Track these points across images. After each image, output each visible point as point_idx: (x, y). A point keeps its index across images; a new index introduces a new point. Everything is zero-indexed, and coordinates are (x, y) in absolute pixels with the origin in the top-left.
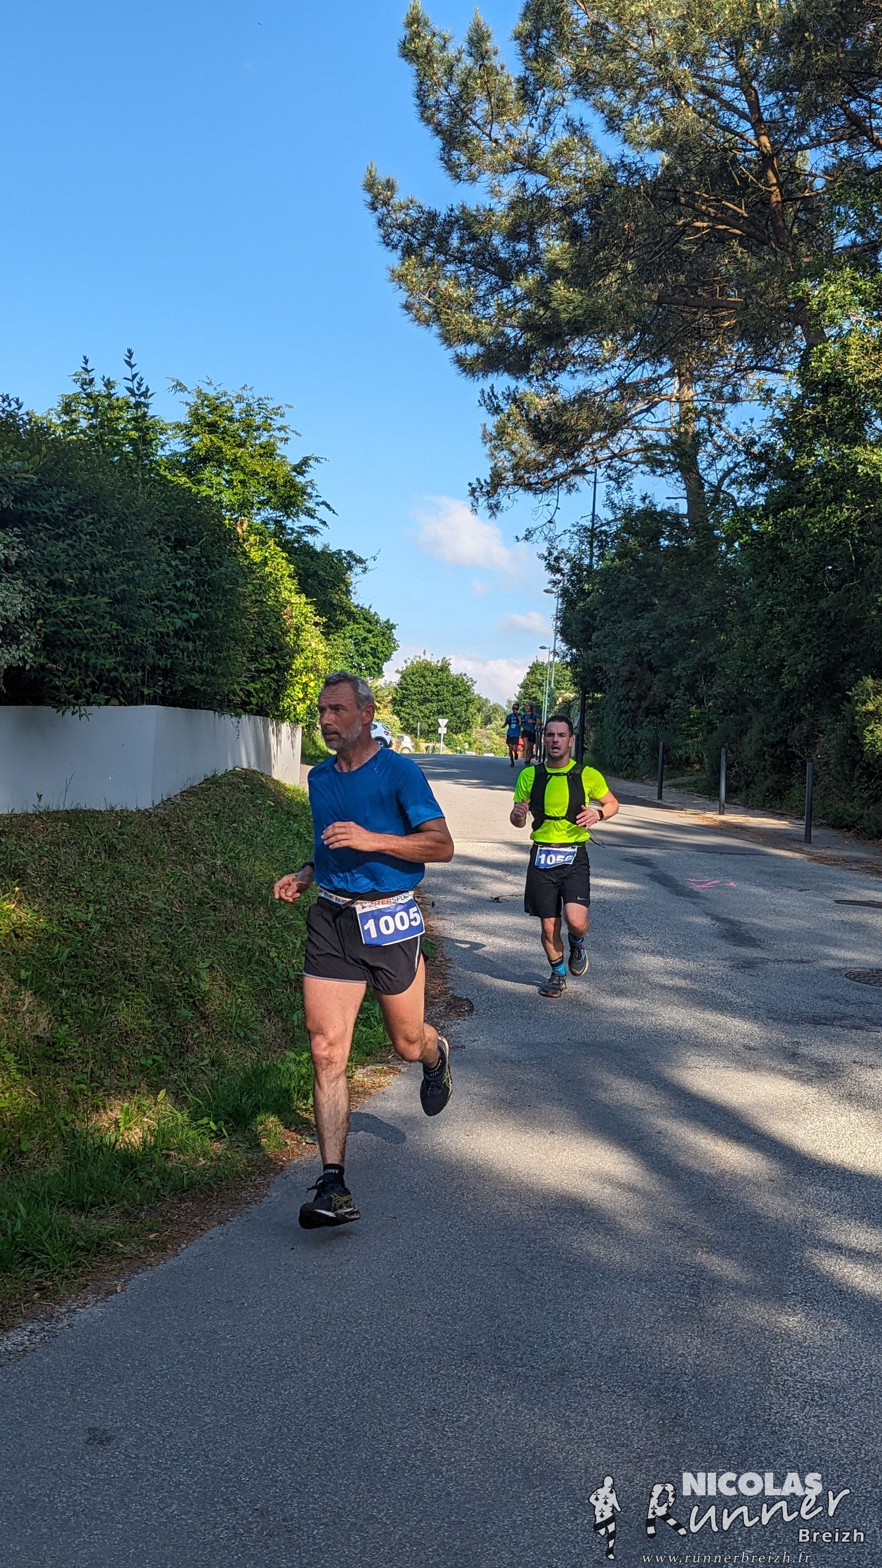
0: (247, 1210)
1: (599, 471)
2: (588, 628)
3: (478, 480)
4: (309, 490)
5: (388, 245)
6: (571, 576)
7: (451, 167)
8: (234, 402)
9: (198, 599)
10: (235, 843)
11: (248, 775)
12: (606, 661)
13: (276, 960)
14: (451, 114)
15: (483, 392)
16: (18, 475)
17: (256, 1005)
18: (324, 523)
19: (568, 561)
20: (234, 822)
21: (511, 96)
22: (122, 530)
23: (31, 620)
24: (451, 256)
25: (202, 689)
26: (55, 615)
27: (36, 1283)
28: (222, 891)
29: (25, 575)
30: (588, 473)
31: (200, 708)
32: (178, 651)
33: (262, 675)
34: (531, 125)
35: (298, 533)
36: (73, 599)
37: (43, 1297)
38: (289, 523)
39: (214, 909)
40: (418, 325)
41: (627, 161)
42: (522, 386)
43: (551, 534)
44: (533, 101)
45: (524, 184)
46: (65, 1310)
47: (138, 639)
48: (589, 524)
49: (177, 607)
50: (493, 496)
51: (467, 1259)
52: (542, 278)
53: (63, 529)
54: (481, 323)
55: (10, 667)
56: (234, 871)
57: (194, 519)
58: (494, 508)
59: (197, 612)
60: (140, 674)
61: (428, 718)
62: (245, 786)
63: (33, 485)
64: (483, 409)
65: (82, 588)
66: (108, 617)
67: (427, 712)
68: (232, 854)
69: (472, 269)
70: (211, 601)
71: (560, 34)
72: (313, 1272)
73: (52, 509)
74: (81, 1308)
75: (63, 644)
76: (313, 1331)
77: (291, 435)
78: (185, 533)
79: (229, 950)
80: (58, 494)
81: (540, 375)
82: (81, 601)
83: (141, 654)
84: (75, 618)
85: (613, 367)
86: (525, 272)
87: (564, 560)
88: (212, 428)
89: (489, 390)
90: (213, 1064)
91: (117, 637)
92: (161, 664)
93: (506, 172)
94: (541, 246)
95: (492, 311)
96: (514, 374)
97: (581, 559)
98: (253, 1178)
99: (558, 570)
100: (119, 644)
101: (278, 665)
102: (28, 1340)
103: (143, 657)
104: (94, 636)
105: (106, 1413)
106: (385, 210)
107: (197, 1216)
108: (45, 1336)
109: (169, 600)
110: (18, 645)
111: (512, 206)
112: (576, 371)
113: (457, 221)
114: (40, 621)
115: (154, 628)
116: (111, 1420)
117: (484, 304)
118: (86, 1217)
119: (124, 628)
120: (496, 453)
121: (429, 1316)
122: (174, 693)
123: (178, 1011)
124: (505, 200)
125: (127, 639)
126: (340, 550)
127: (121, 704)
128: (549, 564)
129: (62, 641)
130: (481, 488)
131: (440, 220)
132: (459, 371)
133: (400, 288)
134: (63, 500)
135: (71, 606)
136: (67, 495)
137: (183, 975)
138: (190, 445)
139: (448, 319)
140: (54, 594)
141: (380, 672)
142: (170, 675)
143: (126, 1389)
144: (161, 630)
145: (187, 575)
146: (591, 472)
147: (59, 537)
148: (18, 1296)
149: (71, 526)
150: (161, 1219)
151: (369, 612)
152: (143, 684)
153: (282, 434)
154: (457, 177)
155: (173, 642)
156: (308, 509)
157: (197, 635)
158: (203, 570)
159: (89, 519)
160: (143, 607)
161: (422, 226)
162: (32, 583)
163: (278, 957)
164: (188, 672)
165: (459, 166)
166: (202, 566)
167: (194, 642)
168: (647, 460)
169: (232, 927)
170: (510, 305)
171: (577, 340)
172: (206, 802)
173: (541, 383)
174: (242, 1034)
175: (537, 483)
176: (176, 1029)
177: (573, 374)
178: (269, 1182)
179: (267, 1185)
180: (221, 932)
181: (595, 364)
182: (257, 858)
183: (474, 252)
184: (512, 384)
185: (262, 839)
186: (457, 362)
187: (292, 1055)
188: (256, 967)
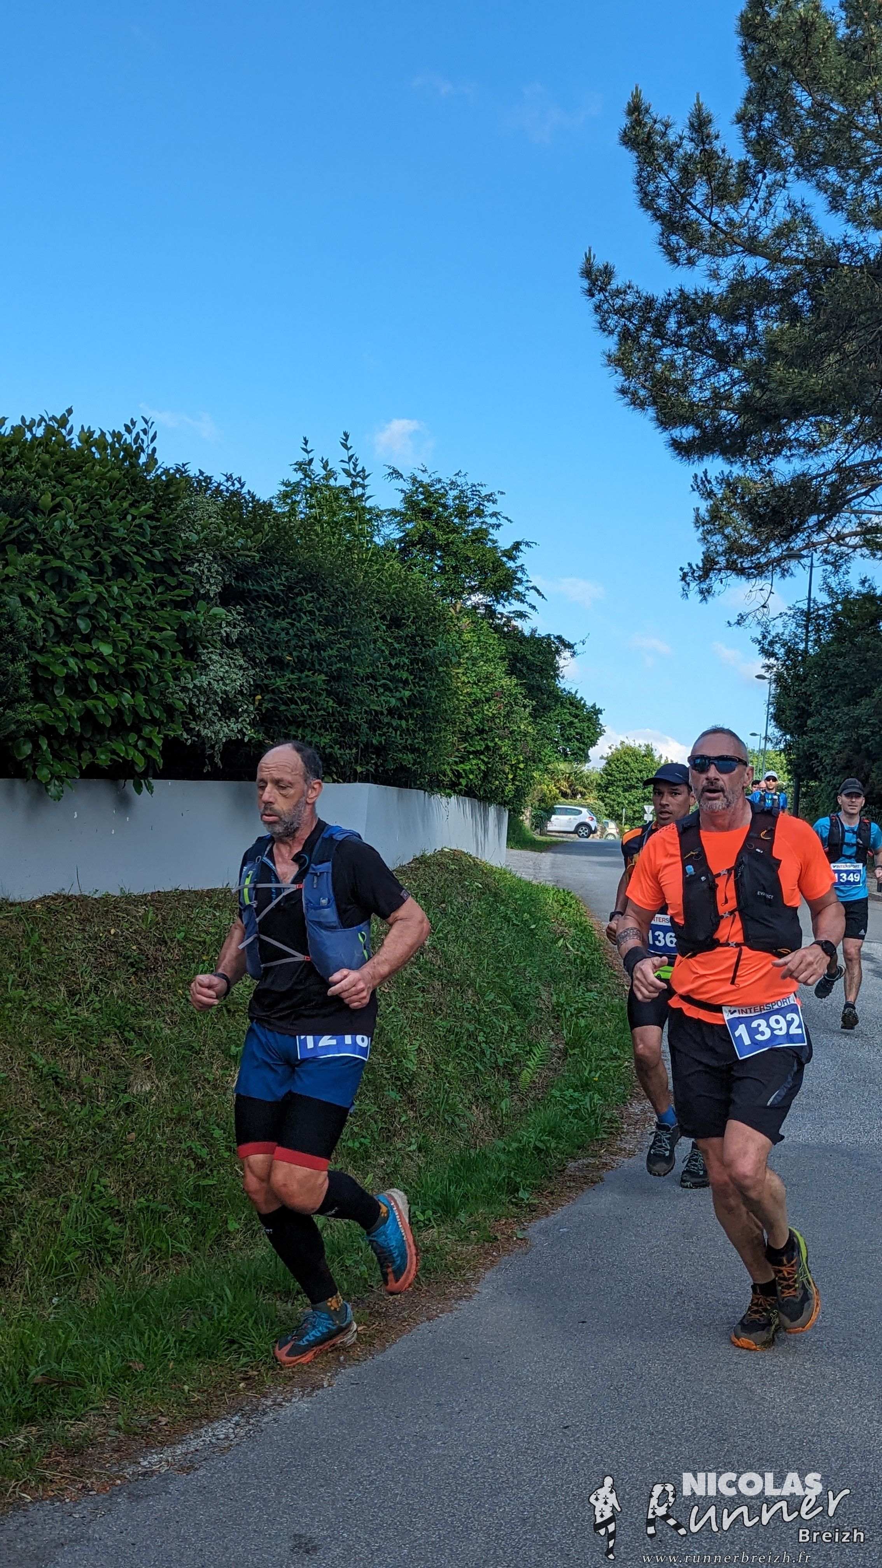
0: (456, 1306)
1: (816, 556)
2: (804, 714)
3: (690, 565)
4: (519, 575)
5: (604, 330)
6: (785, 661)
7: (671, 253)
8: (447, 488)
9: (412, 677)
10: (444, 924)
11: (456, 856)
12: (823, 747)
13: (483, 1045)
14: (671, 200)
15: (696, 476)
16: (241, 552)
17: (464, 1091)
18: (534, 607)
19: (783, 645)
20: (443, 902)
21: (731, 180)
22: (340, 609)
23: (250, 696)
24: (668, 340)
25: (414, 768)
26: (273, 692)
27: (241, 1372)
28: (431, 972)
29: (245, 654)
30: (803, 557)
31: (411, 788)
32: (391, 730)
33: (471, 756)
34: (752, 208)
35: (507, 617)
36: (292, 676)
37: (249, 1388)
38: (499, 608)
39: (423, 990)
40: (633, 410)
41: (850, 241)
42: (736, 470)
43: (764, 619)
44: (754, 184)
45: (744, 267)
46: (270, 1403)
47: (353, 717)
48: (805, 607)
49: (391, 686)
50: (704, 581)
51: (691, 1374)
52: (760, 360)
53: (282, 607)
54: (697, 405)
55: (230, 742)
56: (443, 952)
57: (409, 599)
58: (705, 593)
59: (411, 690)
60: (354, 751)
61: (633, 804)
62: (453, 867)
63: (255, 563)
64: (696, 494)
65: (301, 665)
66: (325, 694)
67: (631, 798)
68: (442, 935)
69: (689, 353)
70: (424, 679)
71: (783, 117)
72: (527, 1377)
73: (272, 588)
74: (287, 1401)
75: (280, 721)
76: (529, 1443)
77: (503, 521)
78: (400, 612)
79: (436, 1033)
80: (280, 571)
81: (755, 459)
82: (299, 679)
83: (355, 732)
84: (293, 695)
85: (831, 450)
86: (743, 355)
87: (779, 645)
88: (427, 513)
89: (702, 475)
90: (420, 1149)
91: (333, 714)
92: (374, 742)
93: (725, 255)
95: (707, 394)
96: (728, 459)
97: (797, 643)
98: (463, 1272)
99: (772, 655)
100: (335, 721)
101: (487, 748)
102: (234, 1432)
103: (356, 734)
104: (310, 713)
105: (313, 1519)
106: (601, 296)
107: (404, 1309)
108: (250, 1430)
109: (384, 679)
110: (237, 719)
111: (731, 289)
112: (792, 455)
113: (675, 306)
114: (259, 697)
115: (368, 706)
116: (318, 1527)
117: (701, 387)
118: (293, 1304)
119: (340, 704)
120: (708, 537)
121: (652, 1434)
122: (386, 772)
123: (385, 1093)
124: (724, 283)
125: (342, 716)
126: (549, 635)
127: (334, 781)
128: (763, 648)
129: (279, 718)
130: (693, 573)
131: (657, 305)
132: (674, 453)
133: (616, 372)
134: (283, 579)
135: (289, 684)
136: (288, 574)
137: (391, 1056)
138: (403, 531)
139: (664, 402)
140: (272, 671)
141: (586, 759)
142: (382, 753)
143: (333, 1494)
144: (376, 708)
145: (402, 653)
146: (807, 556)
147: (277, 616)
148: (223, 1385)
149: (290, 604)
150: (368, 1311)
151: (575, 698)
152: (356, 762)
153: (493, 521)
154: (676, 261)
155: (386, 721)
156: (518, 593)
157: (411, 715)
158: (417, 649)
159: (308, 597)
160: (357, 685)
161: (639, 311)
162: (252, 660)
163: (486, 1042)
164: (399, 750)
165: (679, 249)
166: (416, 645)
167: (407, 721)
168: (867, 543)
169: (440, 1009)
170: (727, 388)
171: (793, 424)
172: (415, 881)
173: (756, 467)
174: (450, 1121)
175: (750, 568)
176: (383, 1112)
177: (788, 458)
178: (479, 1278)
179: (477, 1281)
180: (429, 1014)
181: (812, 448)
182: (466, 940)
183: (692, 335)
184: (726, 468)
185: (471, 920)
186: (672, 445)
187: (501, 1144)
188: (463, 1051)
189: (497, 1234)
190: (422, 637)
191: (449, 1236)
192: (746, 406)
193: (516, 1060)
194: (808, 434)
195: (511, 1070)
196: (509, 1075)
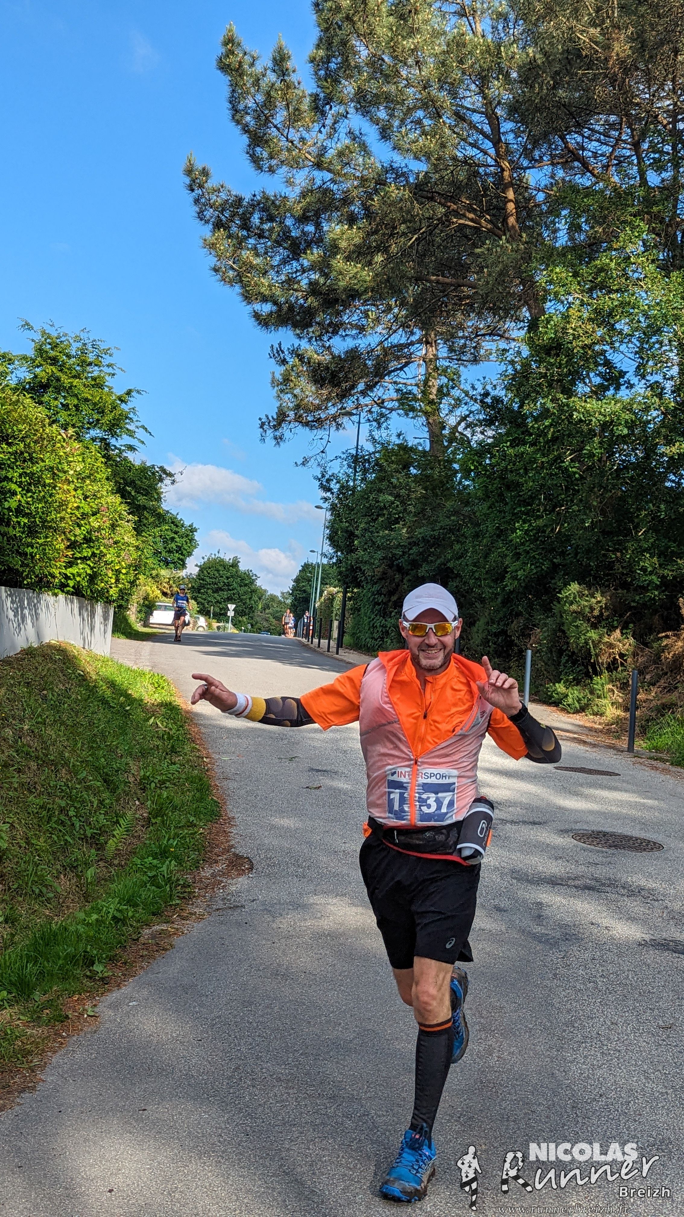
1: (363, 415)
2: (352, 536)
3: (267, 416)
4: (131, 416)
5: (201, 220)
6: (339, 495)
7: (256, 161)
8: (72, 341)
10: (43, 710)
11: (61, 648)
12: (365, 563)
13: (74, 819)
14: (258, 118)
17: (53, 862)
18: (142, 443)
19: (337, 482)
20: (44, 690)
21: (305, 105)
24: (252, 232)
25: (21, 570)
28: (27, 754)
30: (354, 414)
33: (79, 561)
35: (119, 449)
38: (113, 442)
39: (19, 771)
40: (224, 285)
41: (395, 165)
42: (304, 344)
43: (323, 462)
44: (322, 113)
45: (313, 178)
48: (354, 453)
50: (278, 430)
52: (325, 253)
54: (275, 286)
56: (40, 736)
58: (279, 439)
61: (220, 603)
62: (58, 657)
64: (273, 360)
67: (219, 598)
68: (40, 720)
69: (269, 243)
70: (31, 491)
71: (346, 60)
77: (117, 371)
79: (30, 810)
81: (319, 336)
85: (375, 333)
86: (312, 249)
87: (334, 482)
88: (53, 361)
89: (277, 346)
94: (325, 229)
95: (283, 278)
96: (298, 335)
97: (347, 481)
99: (329, 490)
101: (94, 555)
106: (200, 192)
111: (303, 195)
112: (346, 335)
113: (259, 204)
117: (278, 272)
120: (281, 395)
124: (297, 190)
128: (321, 484)
130: (269, 423)
131: (245, 203)
132: (256, 323)
133: (211, 254)
138: (33, 373)
139: (248, 281)
141: (184, 566)
146: (357, 415)
151: (176, 518)
153: (110, 370)
154: (260, 168)
156: (127, 429)
157: (19, 523)
161: (230, 207)
163: (76, 816)
165: (262, 159)
167: (14, 528)
168: (402, 407)
170: (298, 274)
171: (348, 311)
172: (19, 671)
173: (319, 342)
174: (37, 891)
175: (313, 421)
177: (343, 337)
178: (45, 1063)
179: (43, 1067)
180: (23, 793)
181: (362, 329)
182: (63, 723)
183: (271, 230)
184: (297, 342)
185: (69, 705)
186: (254, 316)
187: (81, 915)
188: (54, 826)
189: (70, 1013)
190: (30, 454)
191: (22, 1017)
192: (314, 289)
193: (102, 831)
194: (359, 320)
195: (98, 840)
196: (97, 844)
